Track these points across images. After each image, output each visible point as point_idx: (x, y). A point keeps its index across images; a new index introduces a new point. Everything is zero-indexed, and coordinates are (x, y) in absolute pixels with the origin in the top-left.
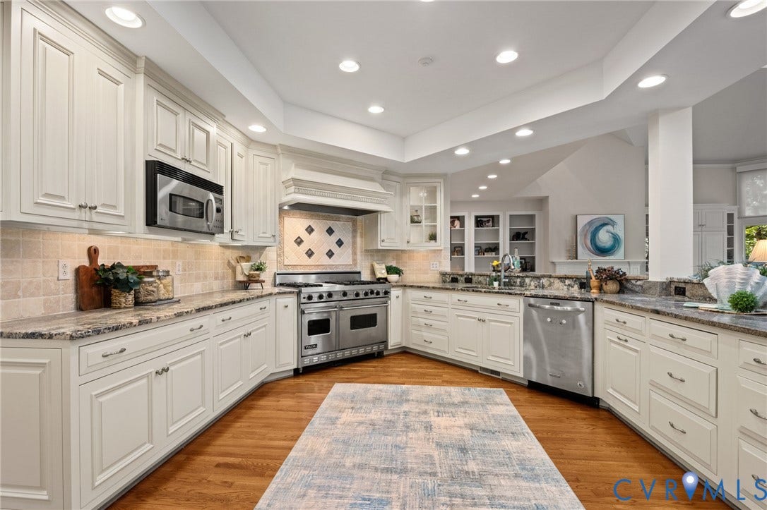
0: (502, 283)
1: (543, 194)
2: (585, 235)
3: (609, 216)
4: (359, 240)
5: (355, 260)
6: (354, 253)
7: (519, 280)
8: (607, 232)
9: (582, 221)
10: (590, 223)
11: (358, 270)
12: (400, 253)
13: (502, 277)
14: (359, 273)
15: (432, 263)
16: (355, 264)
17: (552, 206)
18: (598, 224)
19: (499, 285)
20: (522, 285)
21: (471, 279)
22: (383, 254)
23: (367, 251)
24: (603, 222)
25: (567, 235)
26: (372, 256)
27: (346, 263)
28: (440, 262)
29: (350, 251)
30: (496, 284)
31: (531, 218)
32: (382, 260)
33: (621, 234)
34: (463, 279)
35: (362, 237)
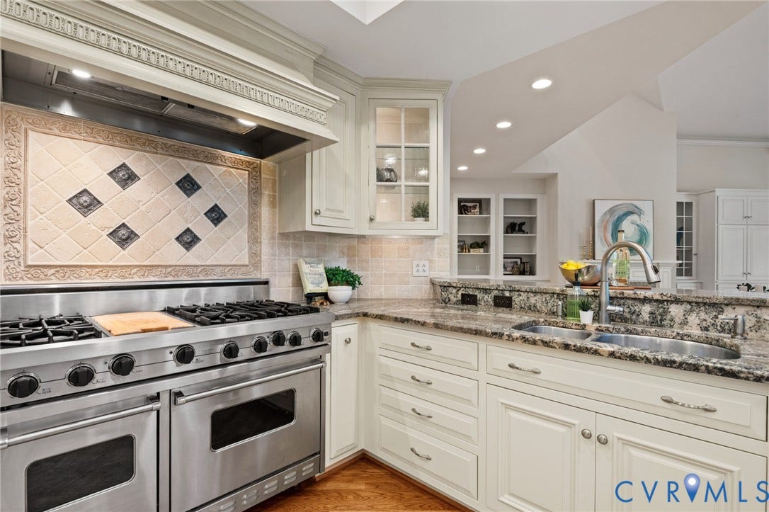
0: (604, 315)
1: (551, 171)
2: (605, 228)
3: (635, 202)
4: (265, 211)
5: (255, 255)
6: (254, 240)
7: (646, 309)
8: (632, 223)
9: (601, 209)
10: (611, 211)
11: (263, 276)
12: (354, 242)
13: (604, 299)
14: (266, 283)
15: (415, 263)
16: (257, 265)
17: (562, 186)
18: (620, 213)
19: (596, 318)
20: (657, 321)
21: (510, 299)
22: (321, 240)
23: (284, 236)
24: (626, 210)
25: (582, 226)
26: (296, 246)
27: (232, 263)
28: (431, 261)
29: (243, 234)
30: (586, 317)
31: (530, 203)
32: (317, 257)
33: (649, 227)
34: (489, 298)
35: (273, 204)
